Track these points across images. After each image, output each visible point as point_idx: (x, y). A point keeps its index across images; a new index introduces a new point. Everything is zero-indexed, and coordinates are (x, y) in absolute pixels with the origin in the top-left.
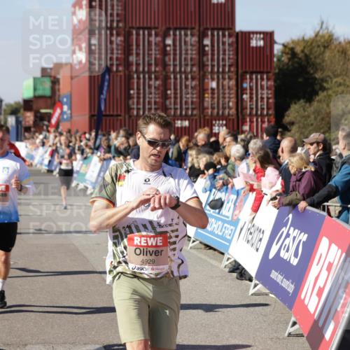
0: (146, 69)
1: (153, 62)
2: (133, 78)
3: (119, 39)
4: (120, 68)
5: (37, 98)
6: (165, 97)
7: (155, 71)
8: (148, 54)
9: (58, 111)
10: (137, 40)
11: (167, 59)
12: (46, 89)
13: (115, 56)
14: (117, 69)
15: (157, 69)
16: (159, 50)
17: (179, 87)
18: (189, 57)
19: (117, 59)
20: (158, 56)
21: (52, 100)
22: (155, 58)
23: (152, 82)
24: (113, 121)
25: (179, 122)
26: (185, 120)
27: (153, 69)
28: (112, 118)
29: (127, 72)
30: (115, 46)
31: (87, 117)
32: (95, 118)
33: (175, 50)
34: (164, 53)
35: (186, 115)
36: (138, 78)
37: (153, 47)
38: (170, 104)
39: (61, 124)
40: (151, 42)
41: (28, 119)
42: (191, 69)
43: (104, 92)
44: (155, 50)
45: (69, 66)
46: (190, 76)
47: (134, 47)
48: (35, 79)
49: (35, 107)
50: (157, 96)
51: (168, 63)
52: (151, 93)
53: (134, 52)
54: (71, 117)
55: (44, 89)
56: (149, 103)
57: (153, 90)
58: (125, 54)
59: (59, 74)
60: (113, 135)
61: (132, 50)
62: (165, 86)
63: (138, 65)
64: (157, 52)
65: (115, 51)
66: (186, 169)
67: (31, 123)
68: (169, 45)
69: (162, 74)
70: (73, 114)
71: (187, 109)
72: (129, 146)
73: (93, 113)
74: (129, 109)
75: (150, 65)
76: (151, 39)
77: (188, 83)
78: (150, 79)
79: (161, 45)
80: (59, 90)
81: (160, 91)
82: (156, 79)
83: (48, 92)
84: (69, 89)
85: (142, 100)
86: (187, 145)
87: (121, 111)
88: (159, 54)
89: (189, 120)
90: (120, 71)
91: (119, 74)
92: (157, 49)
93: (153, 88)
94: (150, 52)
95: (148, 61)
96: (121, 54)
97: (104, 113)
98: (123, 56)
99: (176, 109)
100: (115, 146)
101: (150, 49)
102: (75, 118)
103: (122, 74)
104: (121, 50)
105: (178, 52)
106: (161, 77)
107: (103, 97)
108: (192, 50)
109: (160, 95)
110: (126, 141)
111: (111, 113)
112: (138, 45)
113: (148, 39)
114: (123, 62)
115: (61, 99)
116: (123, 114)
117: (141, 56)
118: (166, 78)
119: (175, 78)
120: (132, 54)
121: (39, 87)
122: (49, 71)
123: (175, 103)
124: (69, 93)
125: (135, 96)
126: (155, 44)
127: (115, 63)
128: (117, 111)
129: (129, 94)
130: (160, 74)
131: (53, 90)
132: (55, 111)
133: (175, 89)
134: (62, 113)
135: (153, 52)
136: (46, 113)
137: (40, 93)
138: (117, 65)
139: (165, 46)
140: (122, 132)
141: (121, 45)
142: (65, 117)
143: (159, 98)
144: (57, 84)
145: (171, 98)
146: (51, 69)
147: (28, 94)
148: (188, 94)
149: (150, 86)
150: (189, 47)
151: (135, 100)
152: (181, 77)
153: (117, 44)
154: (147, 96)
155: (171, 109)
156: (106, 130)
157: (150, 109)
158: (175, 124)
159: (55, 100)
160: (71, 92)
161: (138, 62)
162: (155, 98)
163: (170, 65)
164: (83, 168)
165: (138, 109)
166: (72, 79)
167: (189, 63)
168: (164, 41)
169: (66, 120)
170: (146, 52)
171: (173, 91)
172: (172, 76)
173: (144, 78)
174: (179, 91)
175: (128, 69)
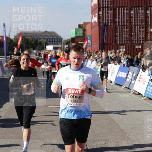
0: (123, 24)
1: (126, 21)
2: (117, 28)
3: (111, 11)
4: (112, 24)
5: (77, 37)
6: (131, 36)
7: (127, 25)
8: (123, 18)
9: (86, 43)
10: (119, 12)
11: (131, 20)
12: (80, 33)
13: (109, 19)
14: (110, 24)
15: (127, 24)
16: (128, 16)
17: (137, 32)
18: (141, 19)
19: (110, 20)
20: (128, 19)
21: (83, 38)
22: (126, 20)
23: (125, 30)
24: (109, 46)
25: (137, 46)
26: (140, 45)
27: (126, 24)
28: (108, 45)
29: (114, 25)
30: (109, 15)
31: (98, 45)
32: (102, 45)
33: (135, 16)
34: (130, 17)
35: (140, 43)
36: (120, 28)
37: (126, 15)
38: (133, 39)
39: (87, 48)
40: (125, 12)
42: (142, 24)
43: (105, 34)
44: (126, 16)
45: (90, 24)
46: (141, 27)
47: (118, 15)
48: (76, 29)
49: (76, 41)
50: (127, 35)
52: (125, 34)
53: (118, 17)
55: (80, 34)
56: (124, 38)
57: (126, 33)
58: (114, 18)
59: (86, 27)
61: (117, 16)
62: (131, 31)
63: (119, 22)
64: (127, 17)
65: (109, 17)
66: (141, 66)
68: (132, 14)
69: (129, 26)
70: (92, 44)
71: (140, 41)
72: (116, 56)
73: (100, 43)
74: (116, 41)
75: (124, 22)
76: (124, 11)
77: (141, 29)
78: (124, 28)
79: (129, 14)
80: (86, 34)
81: (129, 33)
82: (127, 28)
83: (81, 35)
85: (121, 37)
86: (141, 56)
89: (141, 45)
90: (112, 25)
91: (111, 26)
92: (127, 15)
93: (126, 32)
94: (124, 17)
95: (124, 21)
96: (112, 18)
97: (105, 43)
98: (113, 19)
99: (135, 41)
102: (93, 46)
103: (113, 26)
104: (112, 16)
105: (136, 17)
107: (104, 36)
109: (129, 35)
110: (115, 55)
111: (108, 43)
112: (119, 14)
113: (123, 11)
114: (113, 21)
115: (87, 37)
116: (113, 43)
117: (121, 19)
118: (131, 28)
119: (135, 28)
120: (117, 18)
121: (78, 32)
122: (82, 26)
123: (135, 38)
124: (90, 35)
125: (118, 35)
126: (126, 13)
127: (109, 22)
128: (111, 42)
129: (116, 35)
130: (128, 26)
131: (84, 34)
132: (84, 43)
133: (135, 32)
134: (88, 43)
135: (126, 17)
137: (78, 35)
138: (111, 23)
139: (131, 14)
141: (112, 14)
142: (89, 45)
143: (128, 36)
144: (85, 31)
145: (133, 36)
146: (83, 25)
147: (73, 35)
148: (141, 34)
149: (124, 31)
150: (141, 15)
151: (118, 37)
152: (137, 27)
153: (110, 14)
154: (123, 35)
155: (133, 41)
156: (106, 50)
157: (125, 41)
158: (135, 47)
159: (84, 38)
160: (91, 34)
161: (119, 21)
162: (127, 36)
163: (133, 22)
164: (97, 66)
165: (120, 41)
166: (91, 29)
167: (141, 21)
168: (130, 12)
169: (89, 46)
170: (123, 17)
171: (134, 33)
172: (134, 27)
173: (122, 28)
174: (137, 33)
175: (115, 24)
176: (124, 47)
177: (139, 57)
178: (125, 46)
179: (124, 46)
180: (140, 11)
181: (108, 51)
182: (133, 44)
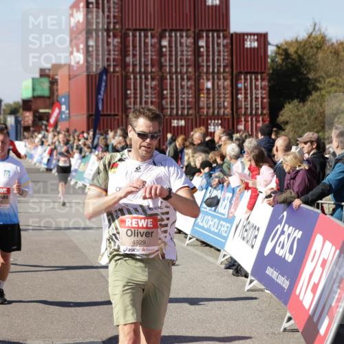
0: (143, 70)
1: (149, 63)
2: (130, 79)
3: (116, 40)
4: (117, 69)
5: (35, 98)
6: (162, 97)
7: (151, 72)
8: (145, 55)
9: (57, 111)
10: (134, 41)
11: (163, 60)
12: (44, 89)
13: (112, 57)
14: (114, 69)
15: (153, 70)
16: (155, 51)
17: (174, 88)
18: (185, 58)
19: (114, 59)
20: (154, 57)
21: (51, 100)
22: (151, 59)
23: (149, 83)
24: (111, 120)
25: (176, 121)
26: (181, 119)
27: (149, 70)
28: (109, 118)
29: (123, 73)
30: (112, 47)
31: (84, 117)
32: (93, 117)
33: (171, 51)
34: (161, 54)
35: (182, 115)
36: (135, 79)
37: (149, 48)
38: (167, 104)
39: (59, 123)
40: (148, 43)
41: (27, 119)
42: (187, 70)
43: (102, 93)
44: (151, 51)
45: (67, 66)
46: (185, 77)
47: (131, 48)
48: (33, 79)
49: (33, 107)
50: (153, 96)
51: (164, 64)
52: (147, 94)
53: (131, 53)
54: (69, 117)
55: (42, 90)
56: (146, 103)
57: (149, 91)
58: (121, 55)
59: (57, 75)
60: (111, 134)
61: (129, 51)
62: (161, 87)
63: (134, 65)
64: (153, 53)
65: (112, 53)
67: (30, 122)
68: (165, 47)
69: (158, 75)
70: (71, 115)
71: (183, 108)
73: (91, 113)
74: (126, 109)
75: (146, 66)
76: (147, 40)
77: (184, 83)
78: (146, 79)
79: (157, 46)
80: (57, 90)
81: (156, 91)
82: (153, 79)
83: (46, 93)
84: (67, 90)
85: (138, 100)
87: (118, 111)
88: (155, 55)
89: (185, 119)
90: (117, 72)
91: (116, 74)
92: (153, 50)
93: (149, 88)
94: (147, 53)
95: (145, 62)
96: (118, 55)
97: (102, 113)
98: (120, 57)
99: (172, 109)
100: (113, 145)
101: (146, 51)
102: (73, 118)
103: (119, 74)
104: (118, 51)
105: (174, 53)
106: (158, 77)
108: (187, 51)
109: (156, 95)
110: (123, 140)
111: (109, 113)
112: (134, 47)
113: (144, 40)
114: (120, 62)
115: (59, 99)
116: (120, 114)
117: (138, 57)
118: (162, 79)
119: (171, 79)
120: (129, 55)
121: (37, 87)
122: (47, 71)
123: (171, 103)
124: (67, 93)
125: (132, 96)
126: (151, 45)
127: (112, 64)
128: (114, 111)
129: (126, 94)
130: (156, 74)
131: (52, 90)
132: (53, 111)
133: (171, 89)
134: (60, 113)
135: (150, 53)
136: (45, 113)
137: (38, 93)
138: (114, 66)
139: (161, 47)
140: (119, 132)
141: (118, 46)
142: (63, 116)
143: (155, 98)
144: (55, 84)
145: (167, 98)
146: (49, 70)
147: (28, 94)
148: (184, 94)
149: (146, 87)
150: (185, 49)
151: (132, 100)
152: (177, 78)
153: (114, 46)
154: (144, 96)
155: (167, 108)
156: (103, 129)
158: (171, 123)
159: (53, 100)
160: (69, 92)
161: (135, 63)
162: (151, 98)
163: (166, 66)
164: (81, 167)
166: (70, 79)
167: (185, 64)
168: (160, 42)
169: (65, 119)
170: (143, 53)
171: (169, 91)
172: (168, 77)
173: (141, 78)
174: (175, 91)
175: (125, 70)
177: (178, 146)
180: (184, 40)
181: (109, 132)
182: (167, 117)
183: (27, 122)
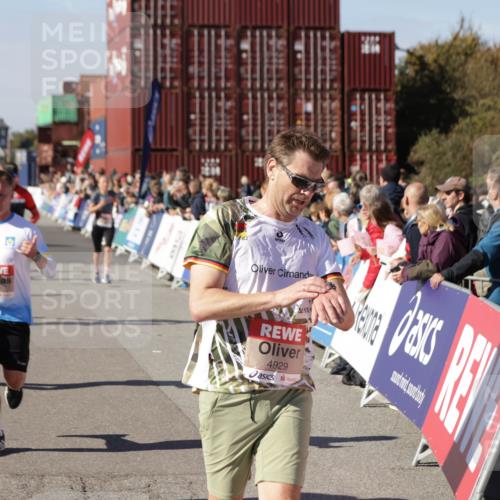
0: (213, 84)
1: (223, 74)
2: (195, 97)
3: (174, 41)
4: (176, 83)
5: (57, 124)
6: (240, 124)
7: (226, 88)
8: (216, 63)
9: (88, 143)
10: (200, 43)
11: (242, 70)
12: (69, 111)
13: (168, 66)
14: (171, 83)
15: (229, 85)
16: (231, 58)
17: (259, 111)
18: (274, 67)
19: (171, 69)
20: (230, 66)
21: (80, 126)
22: (226, 70)
23: (221, 104)
24: (166, 157)
25: (260, 160)
27: (223, 85)
28: (164, 154)
29: (185, 89)
30: (168, 52)
31: (127, 154)
32: (141, 153)
33: (254, 58)
34: (239, 61)
36: (202, 97)
37: (223, 54)
38: (248, 134)
39: (91, 162)
40: (220, 46)
41: (44, 155)
42: (277, 85)
43: (153, 117)
44: (226, 58)
46: (275, 95)
47: (196, 53)
48: (55, 98)
49: (54, 137)
50: (228, 123)
51: (245, 76)
52: (219, 119)
53: (196, 60)
54: (106, 152)
55: (67, 113)
56: (218, 133)
57: (223, 115)
58: (182, 63)
60: (166, 178)
61: (193, 57)
62: (240, 109)
63: (201, 78)
64: (228, 61)
65: (168, 59)
67: (49, 160)
68: (246, 51)
69: (235, 92)
70: (108, 149)
72: (189, 193)
73: (137, 146)
74: (188, 141)
75: (218, 79)
76: (219, 42)
77: (273, 104)
78: (218, 98)
79: (235, 50)
80: (89, 113)
81: (232, 116)
82: (227, 98)
83: (73, 117)
84: (103, 113)
85: (206, 128)
87: (177, 144)
88: (231, 63)
90: (176, 88)
91: (174, 91)
92: (228, 55)
93: (223, 111)
95: (216, 73)
96: (177, 63)
97: (153, 146)
98: (179, 66)
99: (255, 142)
100: (169, 194)
101: (218, 56)
102: (110, 154)
103: (178, 91)
104: (177, 57)
105: (258, 61)
106: (234, 96)
107: (151, 123)
108: (278, 58)
109: (233, 122)
110: (184, 187)
111: (164, 146)
112: (201, 51)
113: (216, 42)
114: (179, 75)
115: (91, 126)
116: (180, 148)
117: (206, 66)
118: (241, 98)
119: (254, 98)
120: (193, 63)
123: (254, 133)
124: (103, 118)
125: (198, 122)
126: (226, 49)
127: (168, 75)
128: (172, 144)
129: (189, 119)
130: (232, 91)
131: (81, 113)
132: (83, 144)
133: (255, 113)
134: (94, 146)
135: (223, 60)
136: (71, 147)
137: (61, 117)
138: (172, 79)
139: (240, 52)
140: (179, 174)
141: (177, 50)
142: (98, 151)
143: (231, 125)
145: (248, 125)
146: (77, 84)
147: (45, 118)
148: (273, 120)
149: (218, 109)
150: (274, 54)
151: (198, 128)
152: (262, 97)
153: (172, 49)
154: (214, 122)
155: (248, 141)
156: (156, 170)
157: (219, 141)
158: (253, 162)
159: (83, 127)
160: (106, 116)
161: (201, 74)
162: (226, 125)
163: (247, 79)
165: (202, 141)
167: (274, 76)
168: (238, 44)
169: (99, 156)
170: (213, 60)
171: (251, 116)
172: (250, 95)
173: (210, 97)
174: (259, 116)
175: (187, 84)
176: (218, 161)
178: (220, 158)
179: (215, 158)
180: (273, 42)
182: (248, 153)
183: (45, 158)
